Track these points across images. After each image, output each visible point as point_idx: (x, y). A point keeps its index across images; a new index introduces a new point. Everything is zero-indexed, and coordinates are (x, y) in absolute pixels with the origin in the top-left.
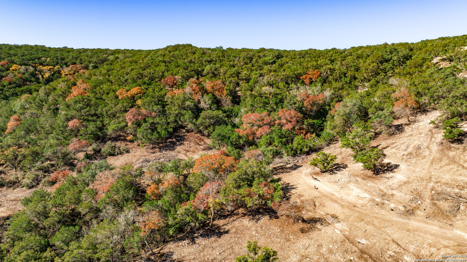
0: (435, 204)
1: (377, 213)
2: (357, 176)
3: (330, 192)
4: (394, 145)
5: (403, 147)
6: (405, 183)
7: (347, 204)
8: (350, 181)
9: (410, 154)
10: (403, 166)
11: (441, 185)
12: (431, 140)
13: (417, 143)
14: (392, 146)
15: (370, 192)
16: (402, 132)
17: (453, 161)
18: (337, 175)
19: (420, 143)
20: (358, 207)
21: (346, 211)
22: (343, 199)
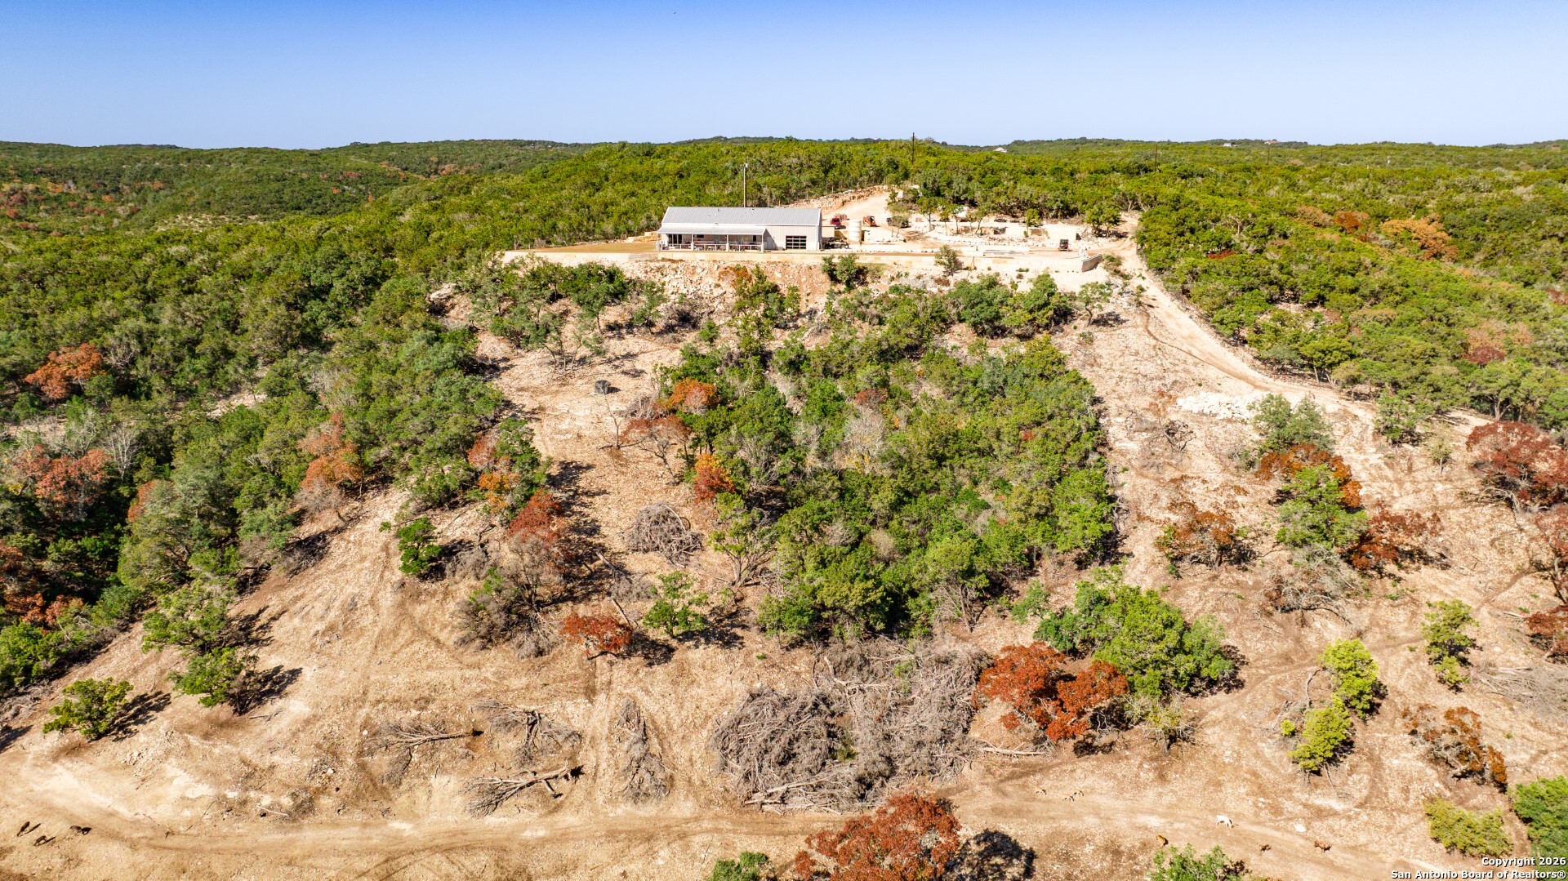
0: (362, 767)
1: (225, 837)
2: (190, 729)
3: (104, 807)
4: (299, 605)
5: (319, 608)
6: (307, 722)
7: (149, 833)
8: (168, 753)
9: (331, 628)
10: (308, 675)
11: (384, 708)
12: (382, 577)
13: (350, 590)
14: (293, 609)
15: (212, 776)
16: (321, 557)
17: (422, 632)
18: (135, 738)
19: (356, 591)
20: (179, 833)
21: (141, 857)
22: (138, 821)
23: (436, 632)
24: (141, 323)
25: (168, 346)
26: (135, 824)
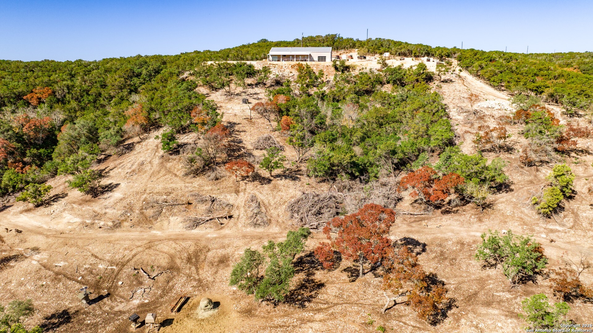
0: (142, 213)
1: (84, 234)
2: (74, 203)
3: (38, 225)
4: (121, 165)
5: (129, 165)
6: (121, 200)
7: (54, 233)
8: (64, 210)
9: (133, 171)
10: (123, 185)
11: (153, 195)
12: (155, 154)
13: (142, 159)
14: (118, 167)
15: (82, 216)
16: (131, 150)
17: (169, 171)
18: (52, 206)
19: (144, 159)
20: (66, 233)
21: (50, 240)
22: (50, 229)
23: (175, 172)
24: (69, 83)
25: (78, 91)
26: (49, 230)
